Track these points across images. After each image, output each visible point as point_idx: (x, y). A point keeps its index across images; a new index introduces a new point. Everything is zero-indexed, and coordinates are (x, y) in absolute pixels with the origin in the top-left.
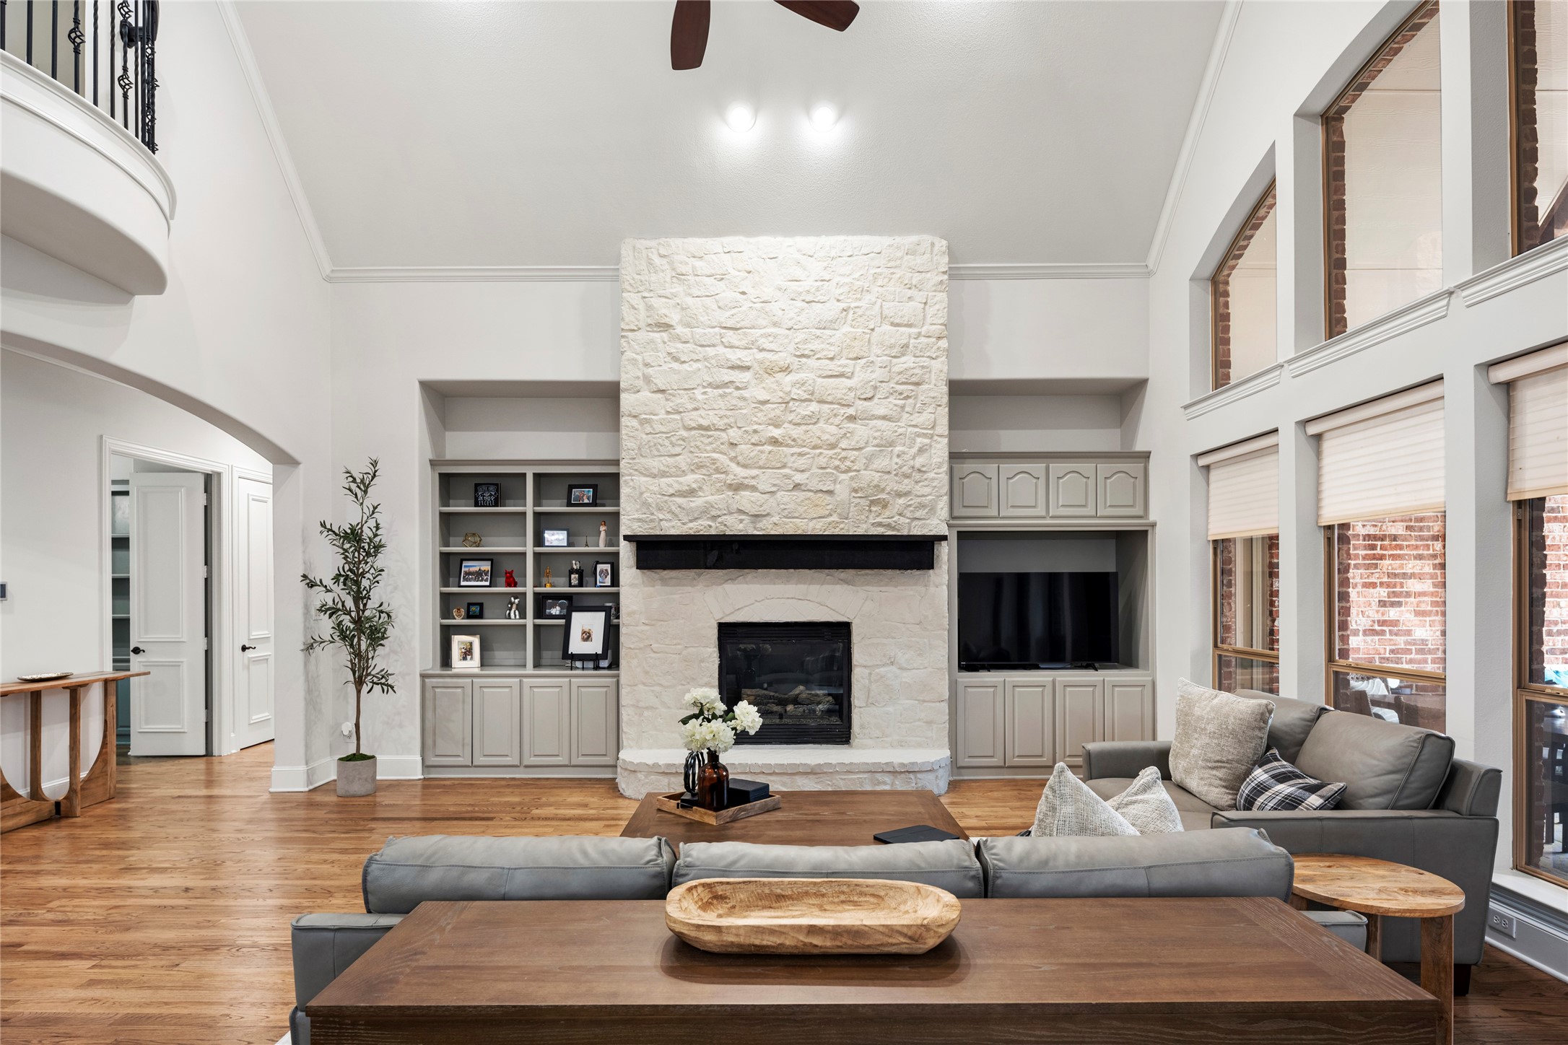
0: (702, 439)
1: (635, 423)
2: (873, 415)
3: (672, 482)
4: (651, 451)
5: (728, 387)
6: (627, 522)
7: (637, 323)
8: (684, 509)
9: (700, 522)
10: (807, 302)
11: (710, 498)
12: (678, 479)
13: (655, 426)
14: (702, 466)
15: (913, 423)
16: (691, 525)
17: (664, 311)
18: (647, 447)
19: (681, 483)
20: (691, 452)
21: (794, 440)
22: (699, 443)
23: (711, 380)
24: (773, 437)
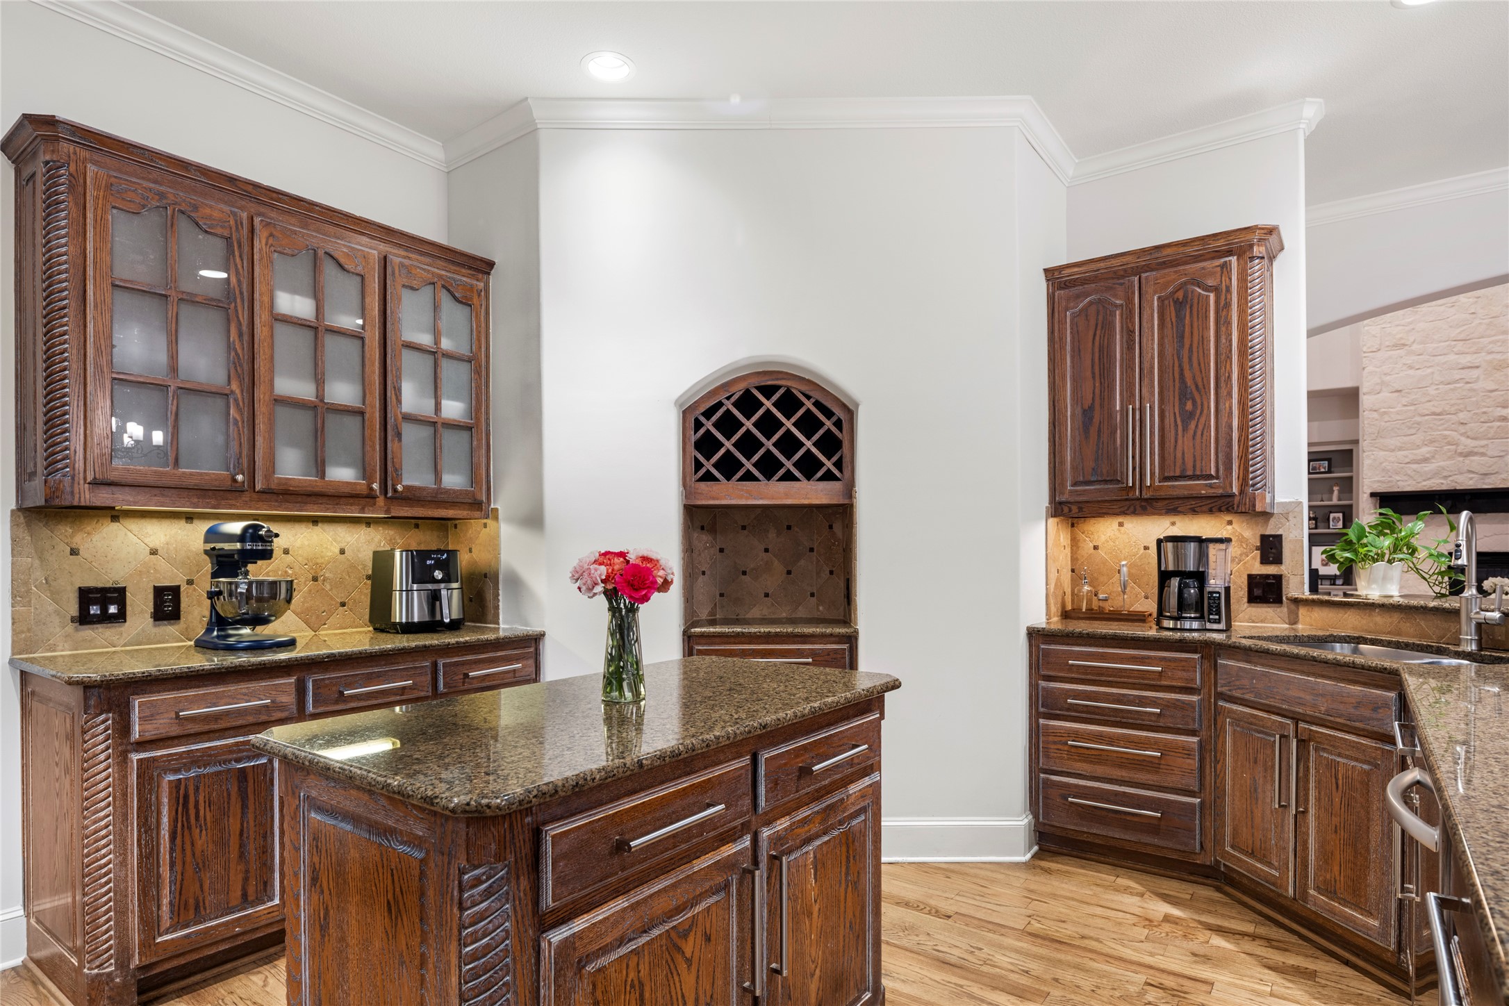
0: (1435, 422)
1: (1375, 415)
3: (1408, 454)
5: (1459, 383)
6: (1366, 484)
7: (1377, 346)
9: (1433, 481)
11: (1442, 464)
12: (1412, 451)
13: (1392, 416)
14: (1435, 441)
16: (1425, 483)
17: (1401, 335)
19: (1415, 454)
20: (1425, 432)
22: (1431, 425)
23: (1443, 379)
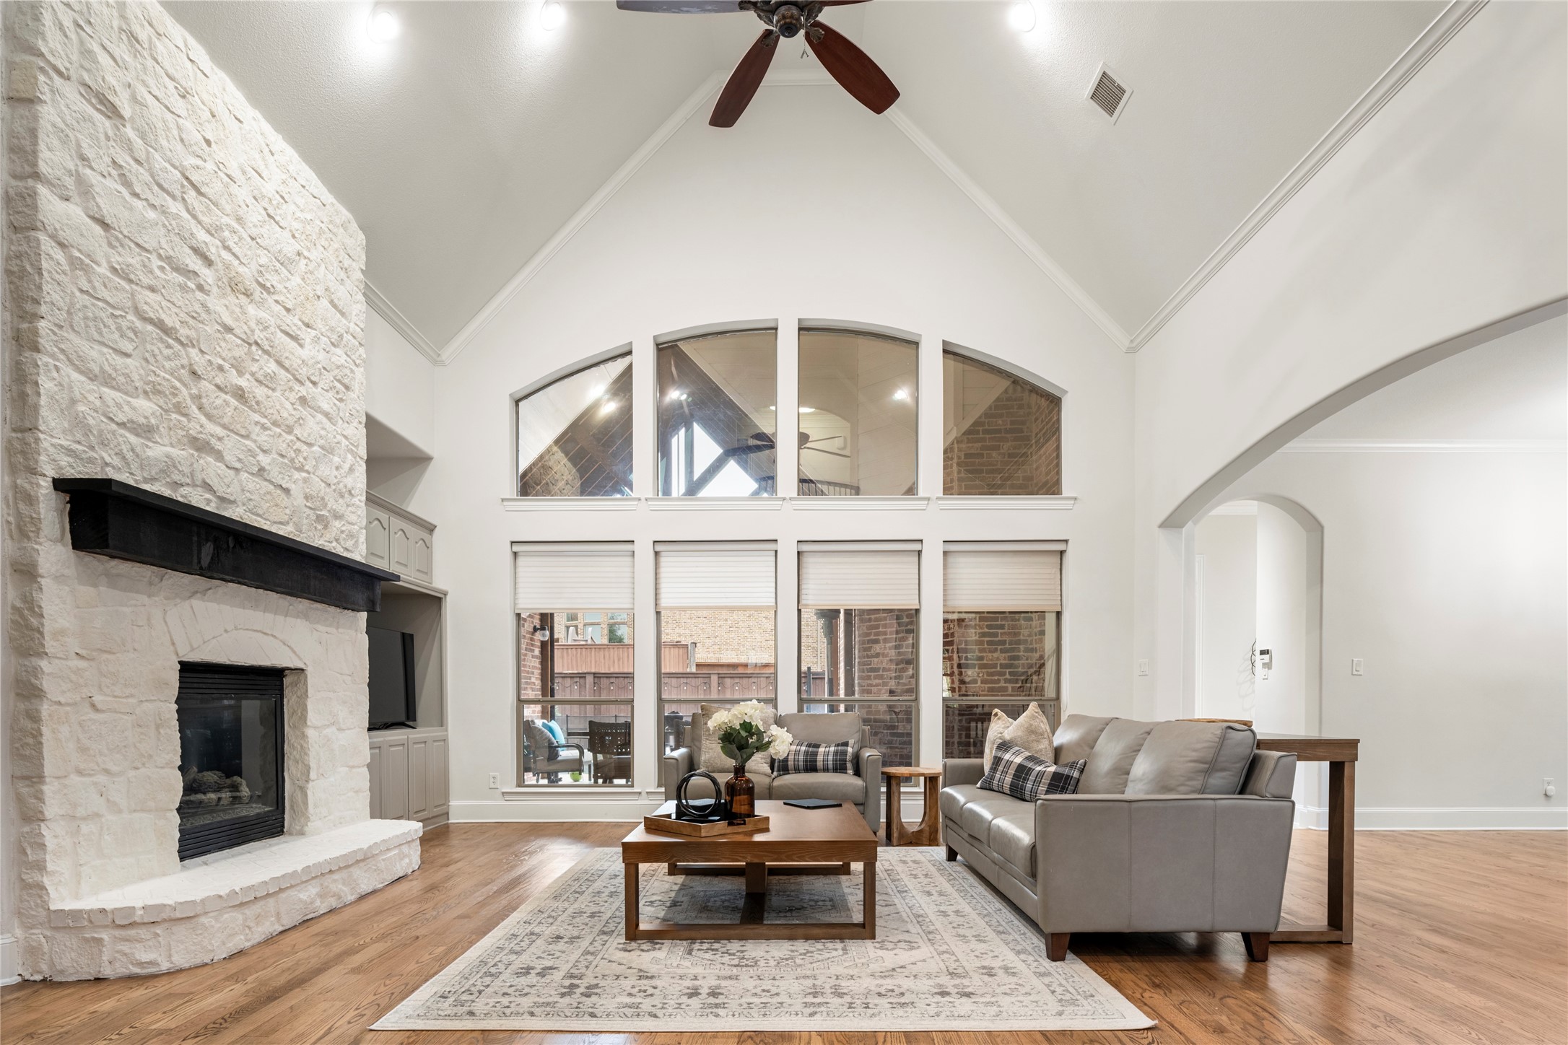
0: (160, 345)
1: (61, 256)
2: (319, 407)
3: (121, 400)
4: (87, 326)
5: (189, 279)
6: (51, 450)
7: (68, 65)
8: (137, 456)
10: (269, 215)
12: (129, 399)
13: (97, 284)
14: (160, 392)
15: (345, 433)
17: (113, 81)
18: (81, 315)
19: (134, 409)
20: (146, 360)
21: (258, 403)
22: (157, 352)
23: (171, 253)
24: (240, 388)
